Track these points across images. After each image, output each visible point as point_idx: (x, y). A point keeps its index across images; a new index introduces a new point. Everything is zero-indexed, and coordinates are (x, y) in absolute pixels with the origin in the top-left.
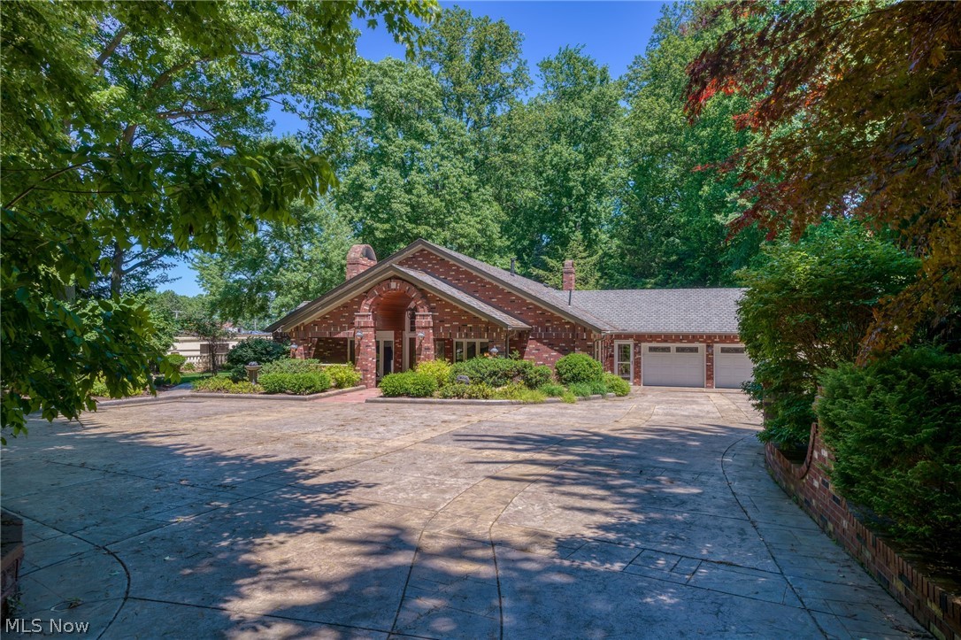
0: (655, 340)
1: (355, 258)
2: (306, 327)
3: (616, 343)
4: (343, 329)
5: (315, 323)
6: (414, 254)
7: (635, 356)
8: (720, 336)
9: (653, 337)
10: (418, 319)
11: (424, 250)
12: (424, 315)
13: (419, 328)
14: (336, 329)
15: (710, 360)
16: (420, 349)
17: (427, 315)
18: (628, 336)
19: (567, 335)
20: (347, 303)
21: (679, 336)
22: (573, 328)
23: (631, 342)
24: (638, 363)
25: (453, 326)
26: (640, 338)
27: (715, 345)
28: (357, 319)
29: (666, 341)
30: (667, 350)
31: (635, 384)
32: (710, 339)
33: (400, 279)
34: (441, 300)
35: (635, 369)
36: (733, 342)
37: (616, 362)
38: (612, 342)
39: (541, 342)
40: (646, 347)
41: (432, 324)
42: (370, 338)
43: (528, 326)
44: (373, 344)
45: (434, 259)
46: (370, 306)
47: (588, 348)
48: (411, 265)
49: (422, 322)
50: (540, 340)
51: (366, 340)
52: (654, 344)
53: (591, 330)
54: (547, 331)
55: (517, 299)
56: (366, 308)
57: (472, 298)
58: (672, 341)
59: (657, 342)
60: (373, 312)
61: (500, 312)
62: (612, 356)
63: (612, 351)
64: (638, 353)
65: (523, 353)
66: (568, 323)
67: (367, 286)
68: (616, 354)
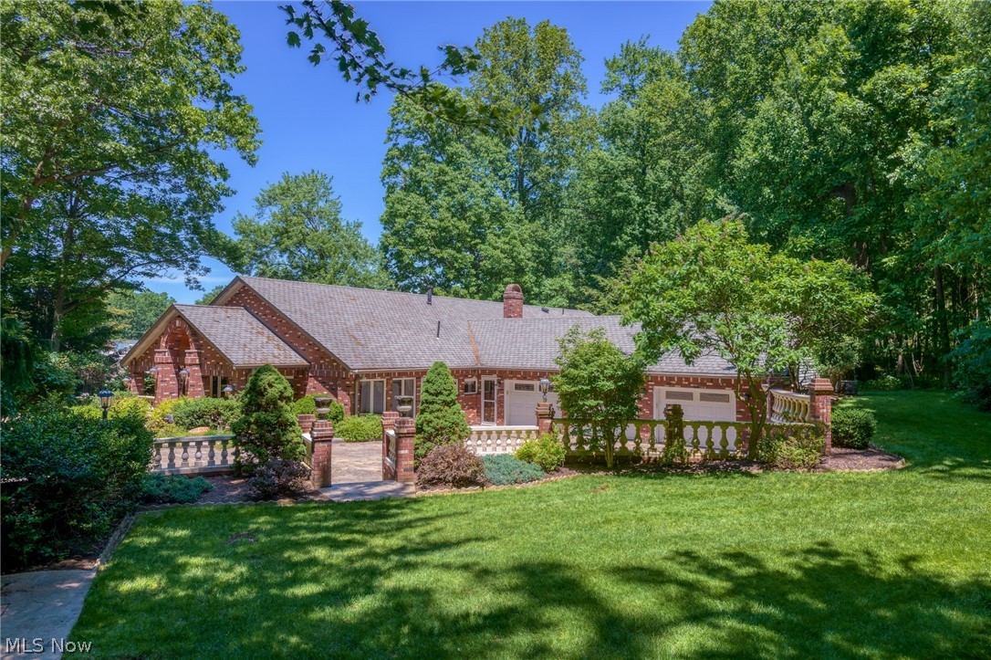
0: (516, 377)
3: (483, 378)
7: (498, 394)
9: (513, 373)
10: (187, 357)
12: (190, 353)
13: (187, 365)
16: (187, 385)
18: (492, 372)
22: (338, 365)
23: (495, 378)
24: (501, 402)
26: (503, 374)
28: (157, 356)
29: (524, 378)
30: (530, 388)
35: (498, 408)
37: (483, 401)
38: (479, 377)
39: (317, 380)
40: (509, 384)
41: (197, 362)
42: (167, 373)
43: (306, 363)
44: (172, 379)
45: (251, 295)
46: (166, 342)
47: (347, 388)
48: (237, 301)
49: (188, 359)
50: (316, 378)
51: (160, 376)
52: (515, 381)
53: (346, 369)
54: (321, 368)
55: (302, 335)
56: (164, 345)
57: (271, 333)
58: (532, 378)
59: (518, 379)
60: (171, 349)
61: (287, 347)
62: (479, 393)
63: (479, 388)
64: (501, 390)
65: (305, 391)
66: (334, 361)
67: (163, 324)
68: (482, 390)
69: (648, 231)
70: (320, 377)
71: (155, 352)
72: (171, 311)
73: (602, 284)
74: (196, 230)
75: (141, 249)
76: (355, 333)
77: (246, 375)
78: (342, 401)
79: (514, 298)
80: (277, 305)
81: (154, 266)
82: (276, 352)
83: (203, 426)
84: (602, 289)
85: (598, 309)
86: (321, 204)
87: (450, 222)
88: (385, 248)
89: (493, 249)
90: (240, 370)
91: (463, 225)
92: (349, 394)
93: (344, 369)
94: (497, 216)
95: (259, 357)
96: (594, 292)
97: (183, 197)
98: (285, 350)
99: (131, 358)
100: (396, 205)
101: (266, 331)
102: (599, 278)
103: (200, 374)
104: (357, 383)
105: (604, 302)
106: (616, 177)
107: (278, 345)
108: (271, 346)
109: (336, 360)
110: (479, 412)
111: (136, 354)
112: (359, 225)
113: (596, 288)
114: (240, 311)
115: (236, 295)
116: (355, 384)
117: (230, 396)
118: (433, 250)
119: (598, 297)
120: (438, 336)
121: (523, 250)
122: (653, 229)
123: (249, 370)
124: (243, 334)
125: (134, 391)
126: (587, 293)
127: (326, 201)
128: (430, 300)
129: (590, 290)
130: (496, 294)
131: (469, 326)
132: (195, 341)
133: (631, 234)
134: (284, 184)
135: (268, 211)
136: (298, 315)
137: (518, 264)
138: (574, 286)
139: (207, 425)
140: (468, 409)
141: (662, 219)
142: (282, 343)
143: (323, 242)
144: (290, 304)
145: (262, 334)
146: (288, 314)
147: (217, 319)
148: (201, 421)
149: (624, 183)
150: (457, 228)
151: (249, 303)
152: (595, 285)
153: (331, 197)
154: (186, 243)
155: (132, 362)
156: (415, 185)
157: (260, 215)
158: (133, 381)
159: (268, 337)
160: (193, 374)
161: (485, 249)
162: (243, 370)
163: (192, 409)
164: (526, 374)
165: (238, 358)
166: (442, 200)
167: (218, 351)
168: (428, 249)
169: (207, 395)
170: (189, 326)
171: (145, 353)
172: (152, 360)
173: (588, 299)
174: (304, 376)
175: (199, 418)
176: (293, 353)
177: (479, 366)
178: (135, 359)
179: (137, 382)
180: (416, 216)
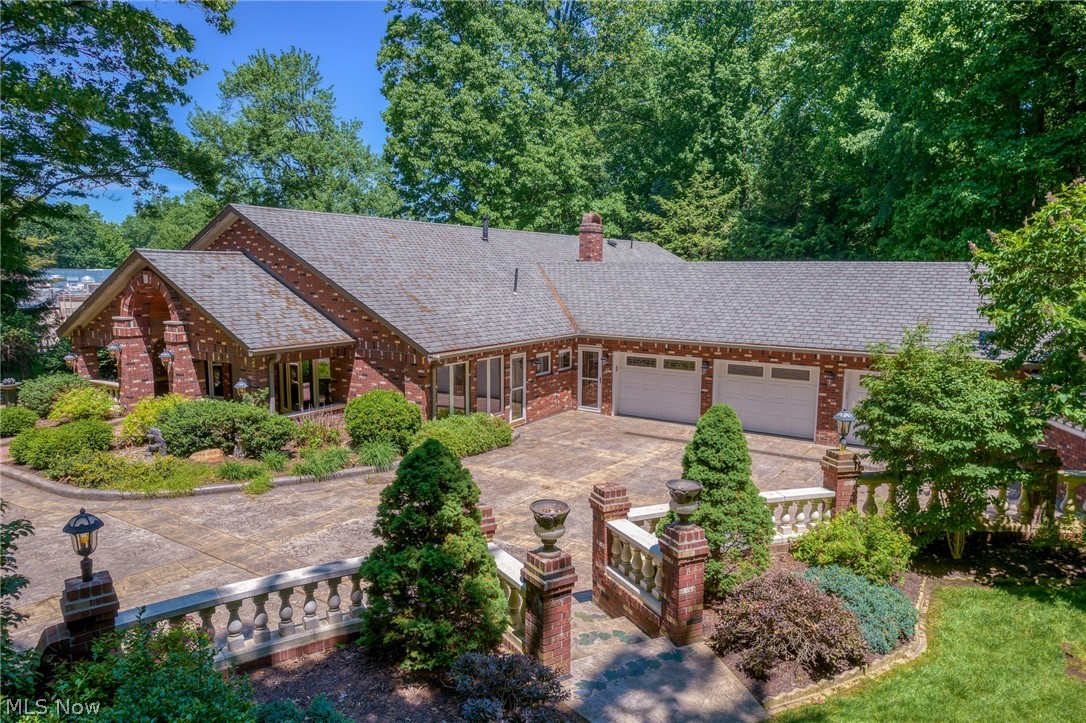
0: (631, 349)
3: (581, 349)
6: (232, 226)
7: (603, 371)
8: (723, 349)
9: (627, 344)
10: (167, 331)
13: (169, 344)
15: (707, 383)
18: (594, 341)
21: (663, 345)
23: (598, 349)
24: (607, 381)
26: (611, 345)
27: (716, 361)
28: (115, 326)
29: (645, 351)
30: (652, 363)
31: (603, 412)
32: (708, 353)
33: (151, 270)
35: (603, 389)
36: (742, 358)
37: (580, 378)
38: (575, 347)
39: (369, 364)
40: (619, 357)
41: (185, 339)
42: (134, 352)
43: (350, 339)
44: (143, 360)
45: (252, 233)
46: (130, 307)
47: (419, 380)
48: (230, 242)
49: (170, 335)
50: (367, 360)
51: (125, 356)
52: (630, 354)
53: (418, 351)
54: (374, 347)
55: (340, 296)
56: (126, 310)
57: (289, 292)
58: (657, 352)
59: (635, 351)
60: (137, 316)
61: (318, 314)
62: (575, 368)
63: (575, 361)
64: (609, 365)
65: (349, 378)
66: (397, 337)
67: (122, 279)
68: (580, 364)
69: (723, 140)
70: (372, 359)
71: (114, 321)
72: (133, 261)
73: (665, 207)
74: (144, 129)
75: (66, 159)
76: (414, 292)
77: (267, 363)
78: (412, 397)
79: (594, 232)
80: (296, 251)
81: (86, 182)
82: (305, 324)
83: (211, 447)
84: (664, 214)
85: (659, 239)
86: (308, 97)
87: (479, 125)
88: (389, 159)
89: (536, 160)
90: (258, 357)
91: (495, 129)
92: (423, 388)
93: (415, 352)
94: (537, 118)
95: (284, 334)
96: (653, 218)
97: (123, 79)
98: (316, 319)
99: (74, 326)
100: (403, 101)
101: (283, 289)
102: (660, 199)
103: (190, 357)
104: (434, 371)
105: (667, 230)
106: (688, 70)
107: (304, 312)
108: (295, 314)
109: (399, 336)
110: (574, 393)
111: (81, 320)
112: (358, 125)
113: (655, 212)
114: (238, 258)
115: (227, 233)
116: (431, 373)
117: (245, 395)
118: (457, 162)
119: (659, 224)
120: (515, 290)
121: (572, 163)
122: (727, 138)
123: (271, 356)
124: (251, 296)
125: (84, 376)
126: (644, 220)
127: (314, 93)
128: (485, 235)
129: (648, 215)
130: (539, 220)
131: (543, 272)
132: (178, 307)
133: (702, 143)
134: (255, 67)
135: (237, 104)
136: (331, 265)
137: (566, 182)
138: (628, 211)
139: (218, 445)
140: (563, 390)
141: (740, 125)
142: (309, 309)
143: (314, 151)
144: (315, 249)
145: (277, 293)
146: (316, 265)
147: (207, 273)
148: (207, 441)
149: (696, 77)
150: (488, 134)
151: (250, 246)
152: (654, 208)
153: (319, 87)
154: (133, 150)
155: (75, 331)
156: (429, 72)
157: (225, 108)
158: (81, 359)
159: (287, 299)
160: (180, 360)
161: (524, 162)
162: (261, 357)
163: (192, 422)
164: (647, 346)
165: (255, 337)
166: (466, 95)
167: (217, 325)
168: (450, 161)
169: (206, 391)
170: (166, 284)
171: (96, 320)
172: (109, 330)
173: (648, 227)
174: (346, 358)
175: (205, 435)
176: (329, 324)
177: (579, 333)
178: (79, 327)
179: (87, 360)
180: (434, 116)
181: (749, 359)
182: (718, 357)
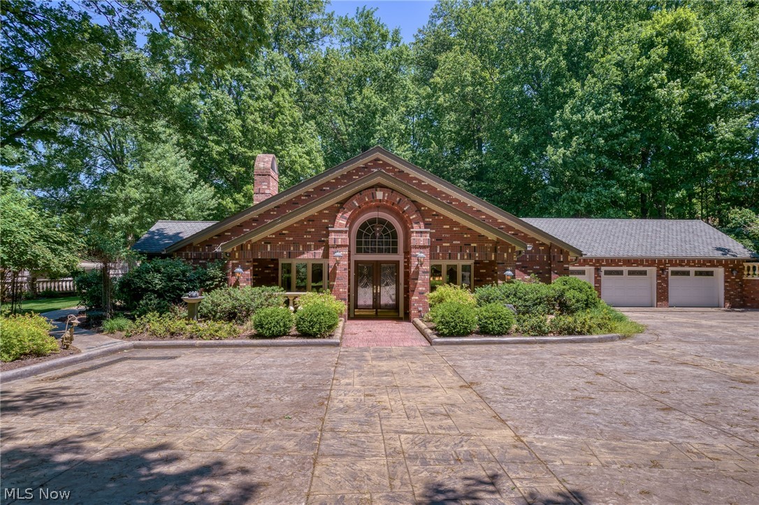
1: (265, 169)
2: (255, 246)
4: (307, 248)
5: (267, 241)
6: (366, 164)
10: (414, 237)
11: (379, 160)
12: (421, 232)
13: (415, 247)
14: (297, 248)
16: (417, 273)
17: (426, 232)
19: (541, 257)
20: (314, 216)
22: (549, 249)
25: (453, 246)
27: (602, 268)
28: (332, 236)
32: (598, 263)
33: (387, 187)
34: (438, 214)
46: (348, 220)
56: (343, 222)
71: (331, 232)
93: (562, 253)
181: (621, 266)
182: (604, 266)
